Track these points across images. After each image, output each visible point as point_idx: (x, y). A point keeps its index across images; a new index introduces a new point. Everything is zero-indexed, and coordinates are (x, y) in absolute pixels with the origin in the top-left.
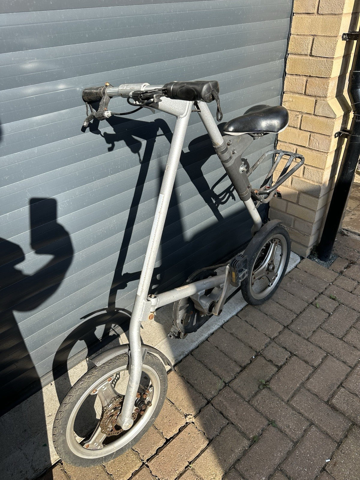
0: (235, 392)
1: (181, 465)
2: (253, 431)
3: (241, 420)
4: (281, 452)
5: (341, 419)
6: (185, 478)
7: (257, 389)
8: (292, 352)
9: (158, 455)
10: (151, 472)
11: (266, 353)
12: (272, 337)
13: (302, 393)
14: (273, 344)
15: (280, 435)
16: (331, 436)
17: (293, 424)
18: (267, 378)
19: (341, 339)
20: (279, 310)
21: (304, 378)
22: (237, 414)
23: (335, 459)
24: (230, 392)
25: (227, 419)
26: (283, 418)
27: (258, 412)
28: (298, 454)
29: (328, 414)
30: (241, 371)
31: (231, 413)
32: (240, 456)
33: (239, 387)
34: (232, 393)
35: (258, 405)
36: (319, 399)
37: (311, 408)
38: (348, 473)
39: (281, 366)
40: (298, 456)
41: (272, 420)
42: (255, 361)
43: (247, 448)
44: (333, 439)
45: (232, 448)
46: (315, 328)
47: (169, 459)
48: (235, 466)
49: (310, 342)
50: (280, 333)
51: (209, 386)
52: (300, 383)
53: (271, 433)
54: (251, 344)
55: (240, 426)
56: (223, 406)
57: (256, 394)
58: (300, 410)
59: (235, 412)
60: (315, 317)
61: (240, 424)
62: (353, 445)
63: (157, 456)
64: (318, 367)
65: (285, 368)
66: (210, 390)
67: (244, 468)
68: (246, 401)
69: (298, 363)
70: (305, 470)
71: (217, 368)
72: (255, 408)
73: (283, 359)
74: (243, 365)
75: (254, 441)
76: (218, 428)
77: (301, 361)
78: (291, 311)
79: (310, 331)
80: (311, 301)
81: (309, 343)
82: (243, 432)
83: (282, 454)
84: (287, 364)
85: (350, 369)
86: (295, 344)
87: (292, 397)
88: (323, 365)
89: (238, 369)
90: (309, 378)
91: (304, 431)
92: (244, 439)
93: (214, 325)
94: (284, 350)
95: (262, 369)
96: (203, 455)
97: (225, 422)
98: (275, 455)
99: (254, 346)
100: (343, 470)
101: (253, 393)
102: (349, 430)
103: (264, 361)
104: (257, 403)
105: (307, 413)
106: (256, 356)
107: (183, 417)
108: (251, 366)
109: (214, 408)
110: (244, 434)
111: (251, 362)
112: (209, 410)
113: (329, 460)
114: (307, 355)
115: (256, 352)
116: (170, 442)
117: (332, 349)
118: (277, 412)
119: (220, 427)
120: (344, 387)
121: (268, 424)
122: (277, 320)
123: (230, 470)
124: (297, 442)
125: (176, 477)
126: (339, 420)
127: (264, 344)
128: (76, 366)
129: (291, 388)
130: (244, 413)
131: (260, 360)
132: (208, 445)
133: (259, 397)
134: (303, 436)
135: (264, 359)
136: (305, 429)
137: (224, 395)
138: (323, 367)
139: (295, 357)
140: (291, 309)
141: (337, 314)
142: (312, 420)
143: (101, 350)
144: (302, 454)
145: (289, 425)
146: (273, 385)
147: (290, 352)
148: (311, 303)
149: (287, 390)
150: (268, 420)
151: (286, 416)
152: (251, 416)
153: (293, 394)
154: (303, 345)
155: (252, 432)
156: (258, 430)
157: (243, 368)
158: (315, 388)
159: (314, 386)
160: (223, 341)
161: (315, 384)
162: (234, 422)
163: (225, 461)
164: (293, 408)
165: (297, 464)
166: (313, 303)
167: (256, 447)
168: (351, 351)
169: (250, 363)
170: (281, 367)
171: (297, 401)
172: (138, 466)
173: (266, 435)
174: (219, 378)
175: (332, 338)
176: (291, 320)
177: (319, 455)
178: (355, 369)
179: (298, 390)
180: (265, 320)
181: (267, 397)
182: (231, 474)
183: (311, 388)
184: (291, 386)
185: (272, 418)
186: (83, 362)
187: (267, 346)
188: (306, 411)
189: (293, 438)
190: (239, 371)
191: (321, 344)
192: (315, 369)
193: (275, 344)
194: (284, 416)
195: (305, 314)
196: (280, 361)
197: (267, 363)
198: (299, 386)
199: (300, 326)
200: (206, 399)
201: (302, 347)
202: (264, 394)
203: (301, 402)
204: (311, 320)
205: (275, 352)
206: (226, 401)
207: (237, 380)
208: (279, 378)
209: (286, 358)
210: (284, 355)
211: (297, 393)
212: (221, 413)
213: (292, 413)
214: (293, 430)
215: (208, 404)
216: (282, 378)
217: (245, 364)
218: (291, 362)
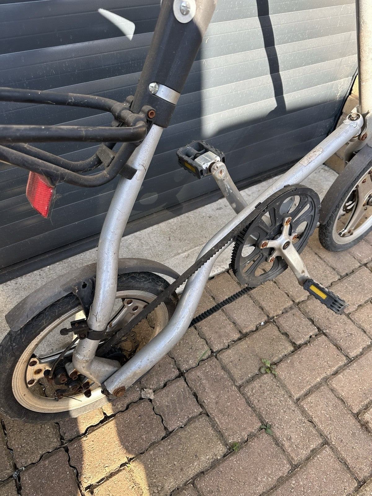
0: (224, 368)
1: (115, 460)
2: (234, 433)
3: (222, 412)
4: (269, 475)
6: (116, 482)
7: (257, 372)
8: (321, 329)
9: (87, 437)
10: (69, 461)
11: (282, 321)
12: (297, 301)
13: (323, 393)
14: (295, 311)
15: (273, 450)
16: (351, 469)
17: (297, 436)
18: (275, 359)
20: (316, 264)
21: (330, 372)
22: (217, 403)
24: (216, 367)
25: (202, 406)
26: (284, 424)
27: (250, 406)
28: (294, 484)
29: (354, 434)
30: (240, 339)
31: (209, 399)
32: (206, 466)
33: (231, 362)
34: (219, 368)
35: (253, 396)
36: (346, 407)
37: (331, 418)
39: (299, 345)
40: (293, 488)
41: (267, 423)
42: (264, 330)
43: (219, 458)
44: (352, 474)
45: (197, 452)
46: (362, 302)
47: (101, 448)
48: (195, 481)
49: (351, 319)
50: (309, 297)
51: (188, 351)
52: (322, 377)
53: (260, 444)
54: (263, 304)
55: (217, 421)
56: (200, 386)
57: (253, 379)
58: (312, 418)
59: (215, 399)
60: (366, 285)
61: (219, 419)
64: (354, 359)
65: (305, 349)
66: (187, 357)
67: (207, 486)
68: (236, 386)
69: (326, 347)
71: (206, 326)
72: (246, 399)
73: (305, 335)
74: (244, 331)
75: (232, 450)
76: (184, 418)
77: (331, 345)
78: (334, 269)
79: (354, 304)
80: (366, 262)
81: (349, 321)
82: (220, 431)
83: (270, 480)
84: (310, 345)
86: (328, 319)
87: (306, 395)
88: (363, 358)
89: (236, 336)
90: (337, 373)
91: (312, 451)
92: (219, 443)
93: (218, 267)
94: (310, 323)
95: (271, 343)
97: (197, 410)
98: (259, 479)
99: (267, 308)
101: (249, 376)
103: (277, 333)
104: (252, 392)
105: (321, 423)
106: (266, 323)
108: (255, 335)
109: (186, 385)
110: (221, 435)
111: (257, 329)
112: (178, 387)
114: (342, 338)
115: (268, 316)
116: (109, 422)
118: (278, 412)
119: (188, 417)
121: (260, 428)
123: (185, 484)
124: (296, 466)
125: (103, 477)
127: (282, 308)
128: (8, 282)
129: (308, 382)
130: (229, 404)
131: (272, 330)
133: (256, 384)
134: (308, 459)
135: (277, 329)
136: (314, 449)
137: (206, 370)
138: (363, 360)
139: (323, 336)
140: (335, 266)
142: (327, 437)
143: (48, 267)
144: (301, 486)
145: (290, 437)
146: (281, 371)
147: (318, 328)
148: (365, 265)
149: (301, 382)
150: (262, 422)
151: (289, 423)
152: (238, 410)
153: (308, 390)
154: (340, 323)
155: (233, 435)
157: (244, 336)
158: (343, 390)
159: (343, 387)
160: (223, 291)
161: (342, 385)
162: (211, 414)
163: (182, 470)
164: (303, 412)
166: (367, 265)
167: (233, 459)
169: (255, 331)
170: (300, 347)
171: (312, 403)
172: (53, 447)
173: (253, 444)
174: (204, 343)
176: (330, 282)
179: (317, 387)
181: (268, 387)
182: (185, 492)
183: (337, 388)
184: (307, 379)
185: (267, 420)
186: (19, 278)
187: (285, 311)
189: (292, 459)
190: (236, 339)
191: (366, 327)
192: (351, 361)
193: (298, 312)
194: (287, 422)
195: (353, 278)
196: (300, 338)
197: (281, 336)
198: (319, 380)
199: (342, 294)
200: (179, 369)
201: (337, 325)
202: (265, 381)
203: (317, 406)
204: (359, 288)
205: (295, 324)
206: (207, 379)
207: (230, 351)
208: (292, 363)
209: (310, 335)
210: (308, 331)
211: (315, 391)
212: (195, 395)
213: (299, 420)
214: (296, 446)
215: (179, 377)
216: (297, 364)
217: (248, 331)
218: (316, 342)
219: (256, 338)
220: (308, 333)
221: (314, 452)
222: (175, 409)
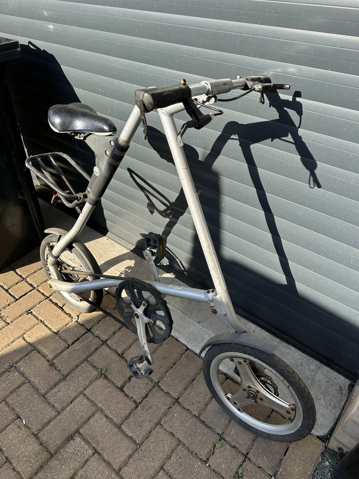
0: (97, 349)
1: (43, 316)
2: (59, 362)
3: (70, 354)
4: (39, 383)
5: (58, 442)
7: (98, 367)
8: (141, 404)
9: (53, 304)
10: (42, 301)
12: (160, 384)
13: (90, 408)
14: (151, 384)
15: (52, 383)
18: (109, 376)
19: (162, 468)
21: (107, 412)
22: (75, 350)
23: (23, 428)
25: (72, 344)
26: (68, 387)
27: (76, 367)
28: (35, 396)
29: (65, 430)
30: (118, 354)
31: (77, 346)
32: (42, 353)
33: (101, 352)
35: (82, 368)
37: (74, 414)
38: (10, 438)
40: (33, 396)
41: (67, 378)
43: (47, 358)
45: (48, 347)
46: (178, 435)
47: (47, 310)
48: (35, 350)
49: (156, 426)
50: (168, 393)
51: (103, 329)
52: (103, 408)
53: (55, 376)
56: (83, 340)
57: (93, 366)
59: (77, 349)
60: (197, 438)
61: (66, 353)
62: (31, 448)
63: (51, 303)
64: (121, 430)
65: (121, 394)
66: (99, 330)
67: (33, 355)
69: (126, 408)
70: (21, 400)
72: (79, 364)
73: (132, 393)
74: (125, 355)
77: (128, 412)
78: (204, 410)
79: (171, 428)
81: (154, 425)
82: (59, 355)
83: (37, 384)
84: (125, 397)
85: (117, 468)
86: (151, 408)
87: (88, 398)
88: (123, 436)
89: (120, 351)
90: (107, 417)
91: (53, 405)
92: (54, 356)
94: (144, 396)
95: (120, 372)
96: (47, 329)
97: (70, 342)
98: (37, 378)
100: (13, 434)
101: (95, 364)
102: (46, 449)
104: (85, 367)
105: (70, 409)
107: (77, 314)
109: (82, 334)
112: (81, 330)
113: (24, 424)
114: (136, 419)
116: (60, 309)
117: (145, 452)
118: (74, 383)
119: (66, 339)
120: (93, 454)
121: (64, 375)
122: (186, 392)
123: (34, 347)
124: (44, 397)
125: (36, 315)
126: (57, 440)
129: (97, 398)
130: (75, 356)
132: (54, 332)
133: (90, 368)
134: (49, 403)
137: (93, 340)
138: (120, 436)
139: (134, 406)
140: (207, 410)
141: (206, 472)
142: (62, 413)
144: (34, 400)
145: (60, 392)
146: (101, 382)
147: (141, 402)
148: (222, 438)
149: (96, 394)
150: (67, 375)
152: (73, 361)
153: (91, 400)
154: (150, 417)
156: (60, 366)
157: (121, 356)
158: (94, 421)
159: (97, 421)
161: (99, 421)
162: (69, 349)
163: (40, 343)
164: (75, 398)
165: (26, 395)
166: (223, 440)
167: (46, 364)
168: (142, 477)
169: (127, 362)
170: (122, 391)
171: (83, 402)
173: (55, 372)
174: (111, 336)
175: (162, 456)
177: (29, 414)
178: (116, 476)
179: (95, 404)
180: (184, 377)
181: (89, 375)
182: (30, 347)
183: (95, 418)
184: (99, 398)
185: (69, 378)
187: (148, 378)
188: (71, 409)
189: (48, 394)
190: (118, 352)
191: (152, 438)
192: (119, 427)
193: (150, 386)
194: (69, 389)
195: (200, 426)
196: (128, 390)
197: (127, 377)
198: (99, 406)
199: (179, 417)
200: (91, 329)
201: (147, 415)
202: (93, 373)
203: (81, 405)
204: (191, 432)
205: (139, 385)
206: (88, 342)
207: (108, 350)
208: (109, 387)
209: (133, 397)
210: (136, 395)
211: (91, 403)
212: (78, 339)
213: (71, 396)
214: (55, 395)
215: (87, 329)
216: (109, 390)
217: (125, 358)
218: (128, 401)
219: (121, 363)
220: (135, 395)
221: (53, 406)
222: (69, 332)
